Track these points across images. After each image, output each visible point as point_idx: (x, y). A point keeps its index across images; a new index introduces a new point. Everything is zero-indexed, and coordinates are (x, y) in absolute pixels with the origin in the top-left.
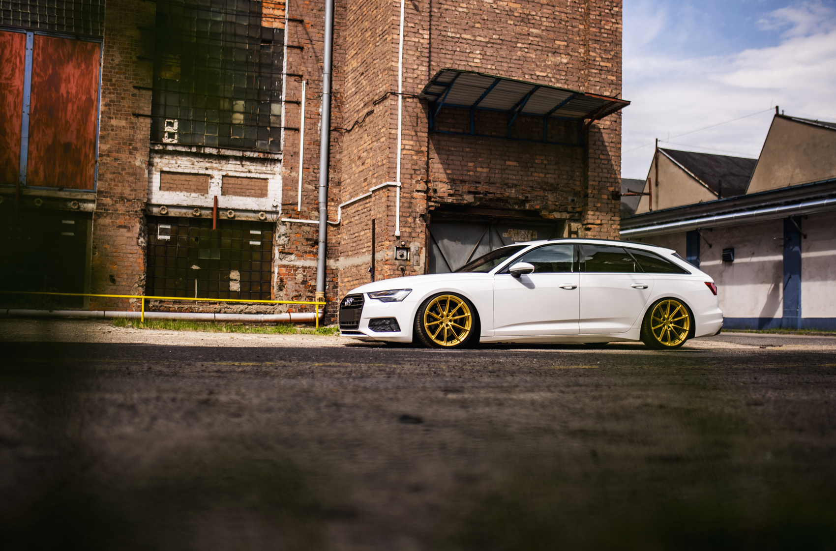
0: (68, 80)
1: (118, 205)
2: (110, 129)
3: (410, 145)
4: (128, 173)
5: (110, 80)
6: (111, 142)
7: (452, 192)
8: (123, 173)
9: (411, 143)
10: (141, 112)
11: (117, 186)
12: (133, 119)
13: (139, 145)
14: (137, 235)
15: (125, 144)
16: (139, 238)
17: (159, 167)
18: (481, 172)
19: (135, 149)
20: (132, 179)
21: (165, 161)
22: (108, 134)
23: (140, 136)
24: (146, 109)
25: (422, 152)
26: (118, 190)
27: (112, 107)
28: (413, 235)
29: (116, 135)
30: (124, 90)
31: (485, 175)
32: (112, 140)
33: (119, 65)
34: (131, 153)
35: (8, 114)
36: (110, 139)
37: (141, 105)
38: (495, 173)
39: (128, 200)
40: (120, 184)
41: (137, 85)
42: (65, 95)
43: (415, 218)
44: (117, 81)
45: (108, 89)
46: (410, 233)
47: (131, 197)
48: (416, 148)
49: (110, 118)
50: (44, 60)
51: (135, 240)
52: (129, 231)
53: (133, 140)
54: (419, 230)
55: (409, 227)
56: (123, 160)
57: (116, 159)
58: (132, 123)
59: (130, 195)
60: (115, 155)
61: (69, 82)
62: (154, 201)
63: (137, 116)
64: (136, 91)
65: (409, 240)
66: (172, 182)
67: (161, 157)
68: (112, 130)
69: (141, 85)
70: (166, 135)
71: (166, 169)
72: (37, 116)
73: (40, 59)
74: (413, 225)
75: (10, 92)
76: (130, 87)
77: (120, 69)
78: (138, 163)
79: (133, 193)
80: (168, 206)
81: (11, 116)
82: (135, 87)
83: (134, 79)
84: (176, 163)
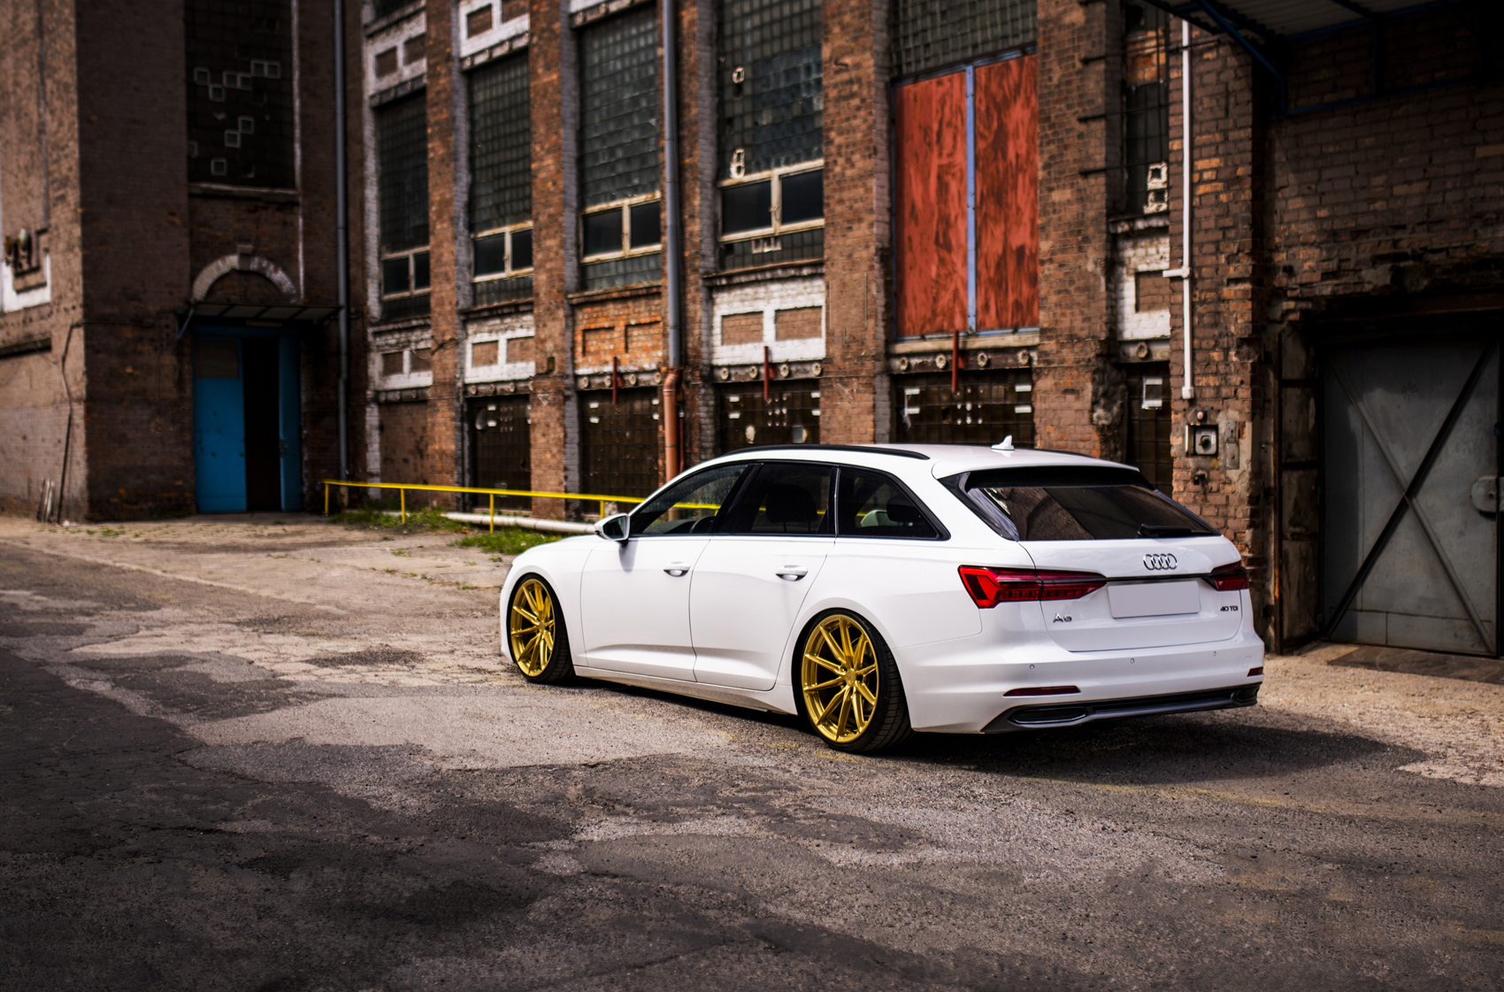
0: (1017, 135)
1: (1065, 351)
2: (1051, 209)
3: (1212, 169)
4: (1078, 289)
5: (1048, 119)
6: (1053, 235)
7: (1332, 265)
8: (1072, 288)
9: (1215, 162)
10: (1091, 166)
11: (1063, 315)
12: (1081, 182)
13: (1091, 231)
14: (1088, 405)
15: (1072, 233)
16: (1092, 411)
17: (1132, 266)
18: (1406, 197)
19: (1086, 240)
20: (1082, 298)
21: (1140, 252)
22: (1050, 220)
23: (1091, 214)
24: (1097, 157)
25: (1238, 179)
26: (1065, 323)
27: (1052, 169)
28: (1224, 391)
29: (1060, 219)
30: (1068, 131)
31: (1416, 202)
32: (1055, 230)
33: (1058, 86)
34: (1080, 249)
35: (953, 215)
36: (1051, 229)
37: (1091, 151)
38: (1445, 192)
39: (1080, 340)
40: (1068, 312)
41: (1083, 115)
42: (1014, 161)
43: (1226, 351)
44: (1057, 117)
45: (1047, 136)
46: (1218, 388)
47: (1083, 334)
48: (1225, 174)
49: (1051, 190)
50: (988, 109)
51: (1087, 415)
52: (1078, 398)
53: (1081, 223)
54: (1235, 380)
55: (1216, 374)
56: (1072, 265)
57: (1061, 266)
58: (1079, 190)
59: (1082, 329)
60: (1059, 257)
61: (1018, 137)
62: (1127, 335)
63: (1085, 174)
64: (1082, 128)
65: (1217, 405)
66: (1155, 291)
67: (1135, 247)
68: (1054, 212)
69: (1090, 111)
70: (1151, 197)
71: (1143, 267)
72: (984, 209)
73: (983, 108)
74: (1222, 368)
75: (953, 175)
76: (1074, 120)
77: (1060, 92)
78: (1090, 267)
79: (1086, 325)
80: (1149, 341)
81: (956, 218)
82: (1083, 120)
83: (1080, 104)
84: (1158, 252)
